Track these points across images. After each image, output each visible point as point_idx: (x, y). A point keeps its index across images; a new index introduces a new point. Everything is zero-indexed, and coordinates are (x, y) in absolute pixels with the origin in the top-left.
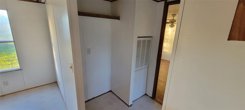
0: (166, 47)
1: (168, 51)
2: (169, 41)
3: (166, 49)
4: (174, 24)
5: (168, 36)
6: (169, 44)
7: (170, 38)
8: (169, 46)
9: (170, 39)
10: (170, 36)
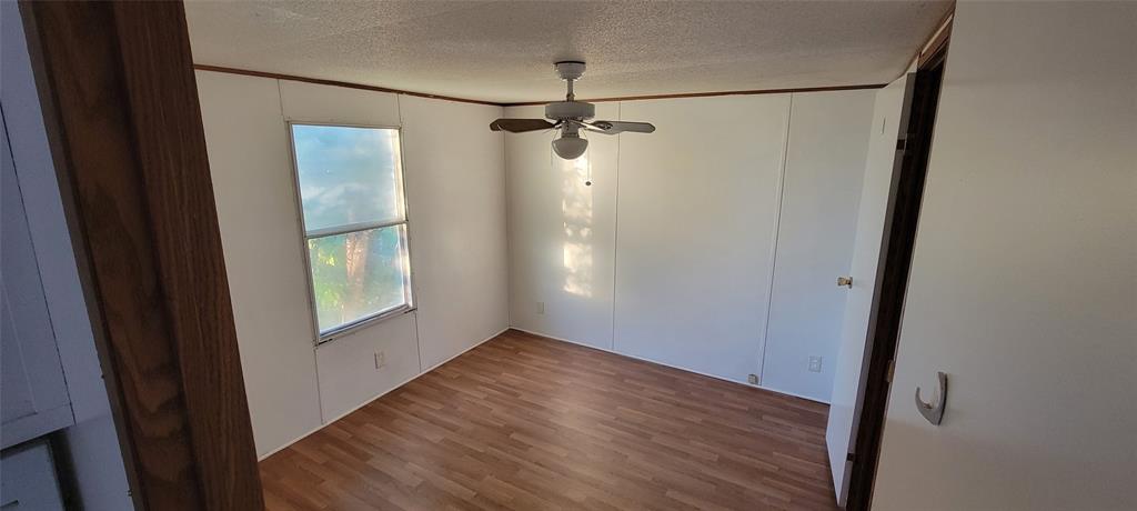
0: (574, 271)
1: (589, 294)
2: (585, 232)
3: (579, 282)
4: (582, 134)
5: (578, 205)
6: (589, 248)
7: (590, 214)
8: (589, 260)
9: (589, 221)
10: (590, 205)
